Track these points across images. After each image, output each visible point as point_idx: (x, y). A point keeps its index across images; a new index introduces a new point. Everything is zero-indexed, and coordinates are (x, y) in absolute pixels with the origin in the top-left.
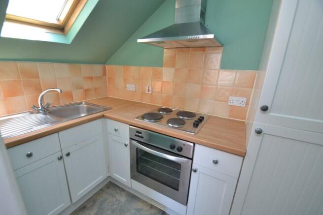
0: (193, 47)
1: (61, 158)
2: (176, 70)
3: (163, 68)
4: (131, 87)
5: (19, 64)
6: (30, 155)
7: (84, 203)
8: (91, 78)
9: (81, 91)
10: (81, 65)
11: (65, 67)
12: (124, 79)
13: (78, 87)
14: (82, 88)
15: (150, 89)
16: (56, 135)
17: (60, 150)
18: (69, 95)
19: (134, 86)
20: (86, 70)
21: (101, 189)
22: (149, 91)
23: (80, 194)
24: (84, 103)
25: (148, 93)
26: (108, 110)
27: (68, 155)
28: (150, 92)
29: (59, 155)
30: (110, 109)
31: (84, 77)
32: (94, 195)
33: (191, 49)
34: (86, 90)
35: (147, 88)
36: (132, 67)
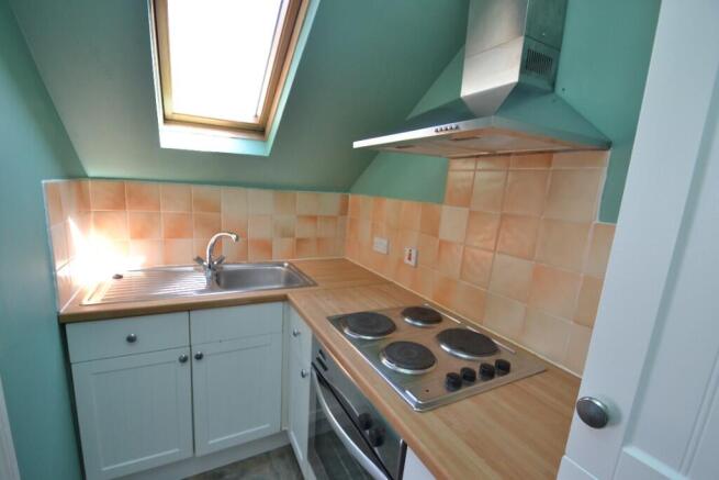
0: (517, 154)
1: (184, 360)
2: (472, 214)
3: (444, 207)
4: (380, 245)
5: (194, 188)
6: (131, 340)
7: (225, 467)
8: (314, 218)
9: (289, 241)
10: (298, 192)
11: (268, 195)
12: (373, 225)
13: (285, 234)
14: (292, 236)
15: (414, 255)
16: (185, 314)
17: (188, 344)
18: (266, 247)
19: (385, 242)
20: (306, 202)
21: (268, 453)
22: (410, 259)
23: (214, 444)
24: (286, 264)
25: (407, 261)
26: (310, 286)
27: (199, 357)
28: (412, 263)
29: (185, 353)
30: (315, 284)
31: (299, 217)
32: (250, 459)
33: (512, 157)
34: (300, 241)
35: (407, 252)
36: (388, 200)
